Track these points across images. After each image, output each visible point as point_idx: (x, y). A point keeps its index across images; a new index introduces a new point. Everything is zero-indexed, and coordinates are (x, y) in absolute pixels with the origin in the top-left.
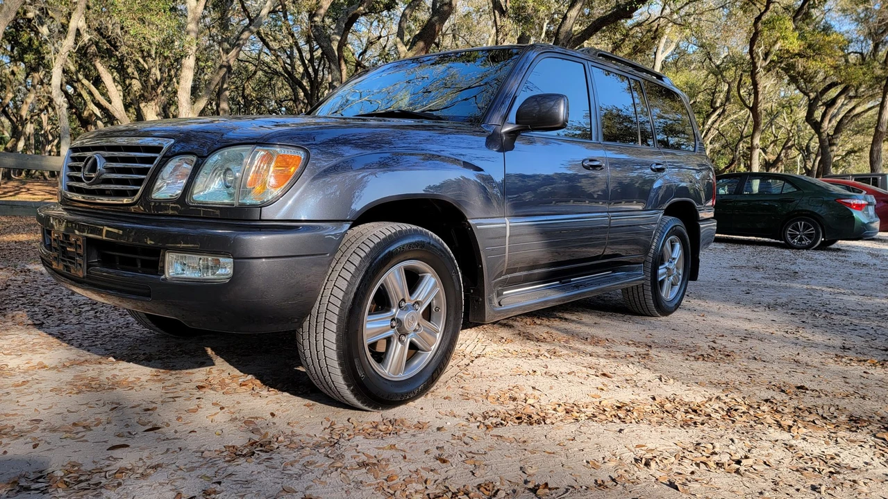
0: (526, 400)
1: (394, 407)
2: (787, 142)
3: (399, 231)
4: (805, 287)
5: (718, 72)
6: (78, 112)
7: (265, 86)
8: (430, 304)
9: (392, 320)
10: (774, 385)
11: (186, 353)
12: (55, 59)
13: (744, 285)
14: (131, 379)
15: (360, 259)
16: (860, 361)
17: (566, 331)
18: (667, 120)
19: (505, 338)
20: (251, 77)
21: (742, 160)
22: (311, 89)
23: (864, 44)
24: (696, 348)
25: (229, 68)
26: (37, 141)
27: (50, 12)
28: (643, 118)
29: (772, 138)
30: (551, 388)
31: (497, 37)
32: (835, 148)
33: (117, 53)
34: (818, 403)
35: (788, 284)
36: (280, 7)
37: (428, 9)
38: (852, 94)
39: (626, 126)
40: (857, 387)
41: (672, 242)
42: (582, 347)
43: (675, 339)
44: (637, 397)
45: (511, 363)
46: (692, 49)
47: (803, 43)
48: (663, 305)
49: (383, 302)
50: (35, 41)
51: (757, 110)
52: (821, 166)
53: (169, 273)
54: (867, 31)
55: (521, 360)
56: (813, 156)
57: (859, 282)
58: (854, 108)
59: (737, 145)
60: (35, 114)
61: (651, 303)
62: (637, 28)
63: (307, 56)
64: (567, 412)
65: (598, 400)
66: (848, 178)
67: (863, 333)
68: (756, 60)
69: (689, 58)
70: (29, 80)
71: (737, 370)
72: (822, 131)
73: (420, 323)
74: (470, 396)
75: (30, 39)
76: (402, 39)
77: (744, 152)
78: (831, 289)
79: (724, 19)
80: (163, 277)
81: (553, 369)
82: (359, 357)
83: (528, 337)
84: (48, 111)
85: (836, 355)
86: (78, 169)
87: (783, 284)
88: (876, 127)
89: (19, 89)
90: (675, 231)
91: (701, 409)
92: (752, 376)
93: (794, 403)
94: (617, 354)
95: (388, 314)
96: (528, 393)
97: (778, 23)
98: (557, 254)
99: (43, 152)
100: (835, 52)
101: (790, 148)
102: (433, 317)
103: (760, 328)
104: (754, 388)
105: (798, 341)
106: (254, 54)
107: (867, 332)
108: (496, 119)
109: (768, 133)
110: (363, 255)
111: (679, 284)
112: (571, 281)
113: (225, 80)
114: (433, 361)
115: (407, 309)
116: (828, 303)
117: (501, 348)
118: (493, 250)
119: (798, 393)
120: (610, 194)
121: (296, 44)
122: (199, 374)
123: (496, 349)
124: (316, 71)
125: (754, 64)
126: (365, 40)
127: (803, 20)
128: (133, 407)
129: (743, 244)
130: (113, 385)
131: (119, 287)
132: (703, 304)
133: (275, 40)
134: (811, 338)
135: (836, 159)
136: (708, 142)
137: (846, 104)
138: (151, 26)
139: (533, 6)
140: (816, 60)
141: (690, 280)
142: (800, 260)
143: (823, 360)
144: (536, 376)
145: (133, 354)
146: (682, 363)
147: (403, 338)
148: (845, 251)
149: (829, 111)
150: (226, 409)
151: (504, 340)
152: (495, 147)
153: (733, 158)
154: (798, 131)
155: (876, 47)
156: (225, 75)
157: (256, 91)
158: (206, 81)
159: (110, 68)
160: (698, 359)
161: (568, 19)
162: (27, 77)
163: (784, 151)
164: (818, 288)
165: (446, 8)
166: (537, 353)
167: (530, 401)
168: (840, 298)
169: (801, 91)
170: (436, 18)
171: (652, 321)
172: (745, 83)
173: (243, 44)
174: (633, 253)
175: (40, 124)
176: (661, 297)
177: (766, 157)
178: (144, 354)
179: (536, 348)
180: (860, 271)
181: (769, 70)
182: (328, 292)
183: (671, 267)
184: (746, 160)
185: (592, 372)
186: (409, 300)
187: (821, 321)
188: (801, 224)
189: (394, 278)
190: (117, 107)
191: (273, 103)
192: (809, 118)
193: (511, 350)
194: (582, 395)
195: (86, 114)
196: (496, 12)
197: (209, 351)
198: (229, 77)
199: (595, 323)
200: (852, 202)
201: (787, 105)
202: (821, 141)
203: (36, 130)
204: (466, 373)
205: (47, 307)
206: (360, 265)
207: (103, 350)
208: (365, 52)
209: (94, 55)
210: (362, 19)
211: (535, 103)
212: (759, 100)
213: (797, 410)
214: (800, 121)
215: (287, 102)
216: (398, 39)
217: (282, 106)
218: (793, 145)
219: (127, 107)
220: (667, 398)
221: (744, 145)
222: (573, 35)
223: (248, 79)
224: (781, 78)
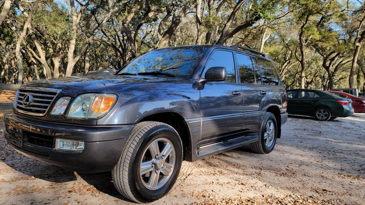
0: (209, 197)
1: (153, 202)
2: (315, 74)
3: (156, 126)
4: (325, 139)
5: (287, 46)
6: (27, 60)
7: (104, 50)
8: (169, 155)
9: (152, 164)
10: (313, 189)
11: (65, 174)
12: (18, 41)
13: (299, 138)
14: (40, 188)
15: (139, 139)
16: (349, 176)
17: (226, 162)
18: (265, 70)
19: (201, 165)
20: (98, 47)
21: (297, 81)
22: (123, 52)
23: (345, 36)
24: (281, 170)
25: (89, 44)
26: (10, 72)
27: (16, 21)
28: (256, 69)
29: (309, 73)
30: (220, 191)
31: (198, 33)
32: (335, 77)
33: (44, 38)
34: (332, 198)
35: (318, 138)
36: (111, 19)
37: (171, 21)
38: (341, 55)
39: (250, 73)
40: (348, 190)
41: (269, 123)
42: (233, 169)
43: (272, 165)
44: (256, 195)
45: (203, 178)
46: (276, 37)
47: (321, 36)
48: (267, 149)
49: (148, 156)
50: (10, 32)
51: (303, 62)
52: (329, 84)
53: (57, 147)
54: (346, 31)
55: (207, 176)
56: (326, 80)
57: (346, 137)
58: (342, 61)
59: (295, 76)
60: (9, 62)
61: (261, 148)
62: (254, 29)
63: (121, 38)
64: (227, 203)
65: (240, 197)
66: (340, 90)
67: (349, 162)
68: (302, 43)
69: (275, 41)
70: (7, 47)
71: (298, 181)
72: (329, 70)
73: (164, 164)
74: (185, 195)
75: (8, 31)
76: (160, 33)
77: (298, 78)
78: (335, 140)
79: (289, 26)
80: (54, 149)
81: (221, 181)
82: (137, 181)
83: (210, 164)
84: (14, 60)
85: (339, 173)
86: (21, 99)
87: (316, 137)
88: (351, 69)
89: (3, 51)
90: (270, 118)
91: (283, 201)
92: (304, 184)
93: (322, 198)
94: (248, 173)
95: (151, 161)
96: (210, 193)
97: (311, 28)
98: (223, 130)
99: (12, 76)
100: (334, 39)
101: (317, 76)
102: (170, 160)
103: (307, 159)
104: (305, 190)
105: (322, 166)
106: (100, 37)
107: (351, 161)
108: (196, 77)
109: (308, 70)
110: (140, 137)
111: (273, 140)
112: (228, 141)
113: (88, 48)
114: (170, 180)
115: (158, 159)
116: (334, 147)
117: (199, 170)
118: (195, 131)
119: (323, 193)
120: (244, 102)
121: (117, 34)
122: (70, 184)
123: (197, 170)
124: (125, 45)
125: (301, 44)
126: (145, 32)
127: (321, 27)
128: (40, 202)
129: (299, 118)
130: (32, 190)
131: (36, 152)
132: (283, 147)
133: (108, 32)
134: (328, 165)
135: (336, 81)
136: (284, 74)
137: (339, 60)
138: (58, 27)
139: (213, 21)
140: (326, 43)
141: (277, 138)
142: (322, 126)
143: (333, 176)
144: (213, 185)
145: (42, 174)
146: (275, 178)
147: (157, 171)
148: (340, 122)
149: (332, 63)
150: (80, 203)
151: (200, 166)
152: (196, 88)
153: (294, 81)
154: (320, 70)
155: (350, 37)
156: (87, 47)
157: (100, 52)
158: (80, 48)
159: (41, 44)
160: (281, 175)
161: (227, 26)
162: (6, 46)
163: (314, 78)
164: (330, 140)
165: (178, 21)
166: (214, 172)
167: (211, 197)
168: (339, 144)
169: (320, 54)
170: (174, 25)
171: (262, 156)
172: (298, 51)
173: (96, 34)
174: (254, 128)
175: (11, 64)
176: (266, 146)
177: (307, 80)
178: (47, 175)
179: (213, 170)
180: (346, 131)
181: (307, 47)
182: (125, 154)
183: (269, 133)
184: (299, 81)
185: (237, 182)
186: (160, 155)
187: (332, 156)
188: (322, 110)
189: (153, 146)
190: (43, 59)
191: (107, 57)
192: (324, 65)
193: (203, 171)
194: (233, 194)
195: (30, 61)
196: (198, 23)
197: (75, 173)
198: (89, 47)
199: (238, 157)
200: (342, 102)
201: (315, 59)
202: (329, 74)
203: (9, 67)
204: (184, 183)
205: (8, 151)
206: (139, 142)
207: (30, 172)
208: (145, 37)
209: (34, 39)
210: (144, 24)
211: (213, 70)
212: (304, 58)
213: (323, 201)
214: (320, 66)
215: (113, 57)
216: (158, 33)
217: (111, 58)
218: (318, 75)
219: (47, 59)
220: (269, 196)
221: (298, 75)
222: (229, 33)
223: (97, 47)
224: (313, 50)
